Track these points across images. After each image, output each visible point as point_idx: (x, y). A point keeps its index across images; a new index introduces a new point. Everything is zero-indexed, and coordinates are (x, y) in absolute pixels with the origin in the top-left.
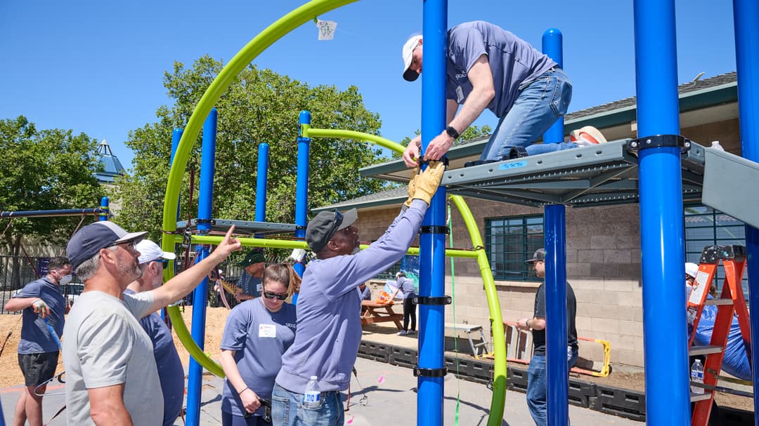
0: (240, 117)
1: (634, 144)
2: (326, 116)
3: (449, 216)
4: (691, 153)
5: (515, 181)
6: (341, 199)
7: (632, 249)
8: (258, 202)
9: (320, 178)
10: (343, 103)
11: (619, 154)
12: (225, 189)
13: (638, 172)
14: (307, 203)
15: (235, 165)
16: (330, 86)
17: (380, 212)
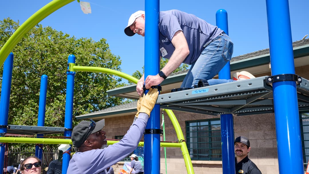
0: (29, 57)
1: (270, 79)
2: (86, 57)
3: (163, 121)
4: (302, 85)
5: (202, 100)
6: (95, 110)
7: (273, 139)
8: (40, 112)
9: (82, 96)
10: (97, 49)
11: (261, 85)
12: (18, 104)
13: (272, 95)
14: (72, 112)
15: (26, 88)
16: (89, 39)
17: (120, 118)
